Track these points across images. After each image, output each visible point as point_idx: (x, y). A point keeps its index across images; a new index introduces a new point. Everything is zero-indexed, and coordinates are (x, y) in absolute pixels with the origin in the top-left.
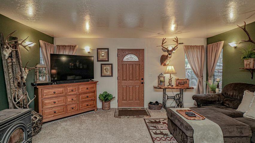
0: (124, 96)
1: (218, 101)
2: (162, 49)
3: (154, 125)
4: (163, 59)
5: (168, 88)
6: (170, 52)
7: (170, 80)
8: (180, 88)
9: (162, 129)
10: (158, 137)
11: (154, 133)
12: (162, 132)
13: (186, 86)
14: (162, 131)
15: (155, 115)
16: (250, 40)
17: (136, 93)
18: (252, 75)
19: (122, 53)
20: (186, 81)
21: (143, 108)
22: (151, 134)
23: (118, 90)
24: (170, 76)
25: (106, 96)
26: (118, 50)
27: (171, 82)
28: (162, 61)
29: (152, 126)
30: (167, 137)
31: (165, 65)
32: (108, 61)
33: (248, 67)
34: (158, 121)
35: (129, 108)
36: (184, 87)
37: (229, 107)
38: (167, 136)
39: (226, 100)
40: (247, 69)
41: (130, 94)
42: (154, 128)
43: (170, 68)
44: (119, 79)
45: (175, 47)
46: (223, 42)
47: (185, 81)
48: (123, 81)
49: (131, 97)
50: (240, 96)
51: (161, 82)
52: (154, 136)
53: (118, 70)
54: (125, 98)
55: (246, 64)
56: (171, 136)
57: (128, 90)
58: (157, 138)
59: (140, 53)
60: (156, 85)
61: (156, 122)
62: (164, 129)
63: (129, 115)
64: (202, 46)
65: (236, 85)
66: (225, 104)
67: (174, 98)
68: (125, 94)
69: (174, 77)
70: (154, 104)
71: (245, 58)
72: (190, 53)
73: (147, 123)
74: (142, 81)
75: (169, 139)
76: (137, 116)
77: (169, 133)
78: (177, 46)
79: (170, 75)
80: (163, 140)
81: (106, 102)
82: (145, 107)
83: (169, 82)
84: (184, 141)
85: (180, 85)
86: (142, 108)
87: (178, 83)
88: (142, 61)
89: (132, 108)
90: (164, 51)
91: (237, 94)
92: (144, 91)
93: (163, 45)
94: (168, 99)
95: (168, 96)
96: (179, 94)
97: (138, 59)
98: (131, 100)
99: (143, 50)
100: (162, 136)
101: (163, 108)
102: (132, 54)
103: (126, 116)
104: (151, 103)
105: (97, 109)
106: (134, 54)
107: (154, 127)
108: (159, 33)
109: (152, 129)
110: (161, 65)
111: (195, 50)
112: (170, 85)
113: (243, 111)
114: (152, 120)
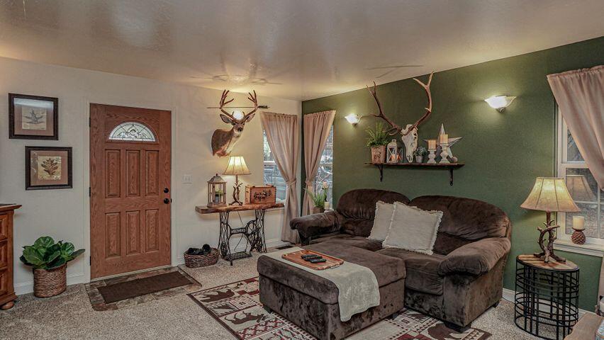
0: (112, 243)
1: (336, 225)
2: (221, 115)
3: (223, 303)
4: (219, 141)
5: (234, 209)
6: (239, 125)
7: (237, 189)
8: (258, 206)
9: (247, 308)
10: (248, 328)
11: (233, 321)
12: (250, 314)
13: (269, 200)
14: (246, 311)
15: (211, 279)
16: (381, 116)
17: (149, 231)
18: (382, 174)
19: (104, 116)
20: (270, 191)
21: (170, 269)
22: (227, 327)
23: (92, 227)
24: (237, 181)
25: (50, 251)
26: (92, 105)
27: (238, 193)
28: (218, 145)
29: (219, 308)
30: (266, 323)
31: (224, 154)
32: (55, 137)
33: (377, 161)
34: (225, 291)
35: (129, 276)
36: (266, 204)
37: (355, 235)
38: (267, 320)
39: (347, 223)
40: (376, 165)
41: (130, 234)
42: (228, 311)
43: (237, 162)
44: (95, 194)
45: (250, 114)
46: (334, 112)
47: (267, 190)
48: (107, 200)
49: (134, 244)
50: (370, 213)
51: (217, 195)
52: (237, 328)
53: (92, 167)
54: (114, 249)
55: (375, 156)
56: (272, 316)
57: (123, 225)
58: (245, 330)
59: (158, 120)
60: (204, 205)
61: (221, 296)
62: (249, 307)
63: (142, 295)
64: (295, 117)
65: (361, 192)
66: (347, 231)
67: (244, 232)
68: (113, 238)
69: (244, 184)
70: (201, 253)
71: (373, 144)
72: (273, 130)
73: (204, 304)
74: (165, 196)
75: (273, 324)
76: (164, 293)
77: (266, 313)
78: (254, 111)
79: (237, 178)
80: (263, 331)
81: (54, 270)
82: (174, 264)
83: (234, 196)
84: (318, 316)
85: (257, 201)
86: (166, 269)
87: (253, 195)
88: (166, 143)
89: (139, 273)
90: (226, 121)
91: (364, 210)
92: (170, 223)
93: (226, 106)
94: (231, 234)
95: (232, 228)
96: (254, 221)
97: (155, 136)
98: (135, 251)
99: (170, 113)
100: (255, 322)
101: (221, 260)
102: (136, 121)
103: (131, 300)
104: (191, 251)
105: (15, 301)
106: (143, 123)
107: (223, 307)
108: (217, 77)
109: (223, 315)
110: (214, 154)
111: (283, 124)
112: (236, 201)
113: (379, 239)
114: (209, 294)
